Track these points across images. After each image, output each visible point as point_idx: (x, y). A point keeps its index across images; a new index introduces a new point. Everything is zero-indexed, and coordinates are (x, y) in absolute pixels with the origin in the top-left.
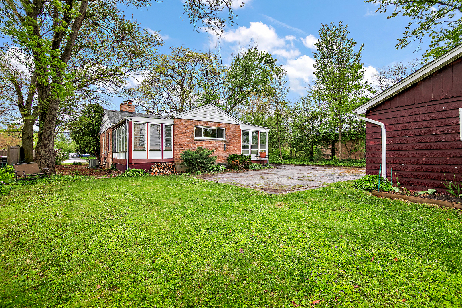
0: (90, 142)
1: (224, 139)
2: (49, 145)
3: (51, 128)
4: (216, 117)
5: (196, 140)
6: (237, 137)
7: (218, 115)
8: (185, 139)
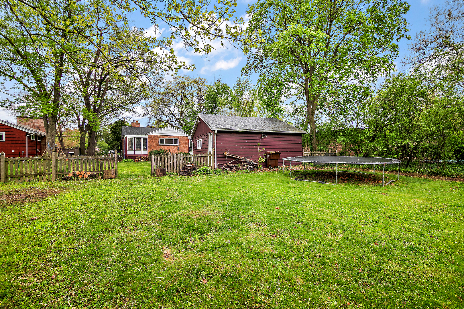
0: (116, 144)
1: (178, 144)
2: (92, 148)
3: (93, 140)
4: (172, 133)
5: (160, 145)
6: (186, 143)
7: (174, 132)
8: (154, 144)
